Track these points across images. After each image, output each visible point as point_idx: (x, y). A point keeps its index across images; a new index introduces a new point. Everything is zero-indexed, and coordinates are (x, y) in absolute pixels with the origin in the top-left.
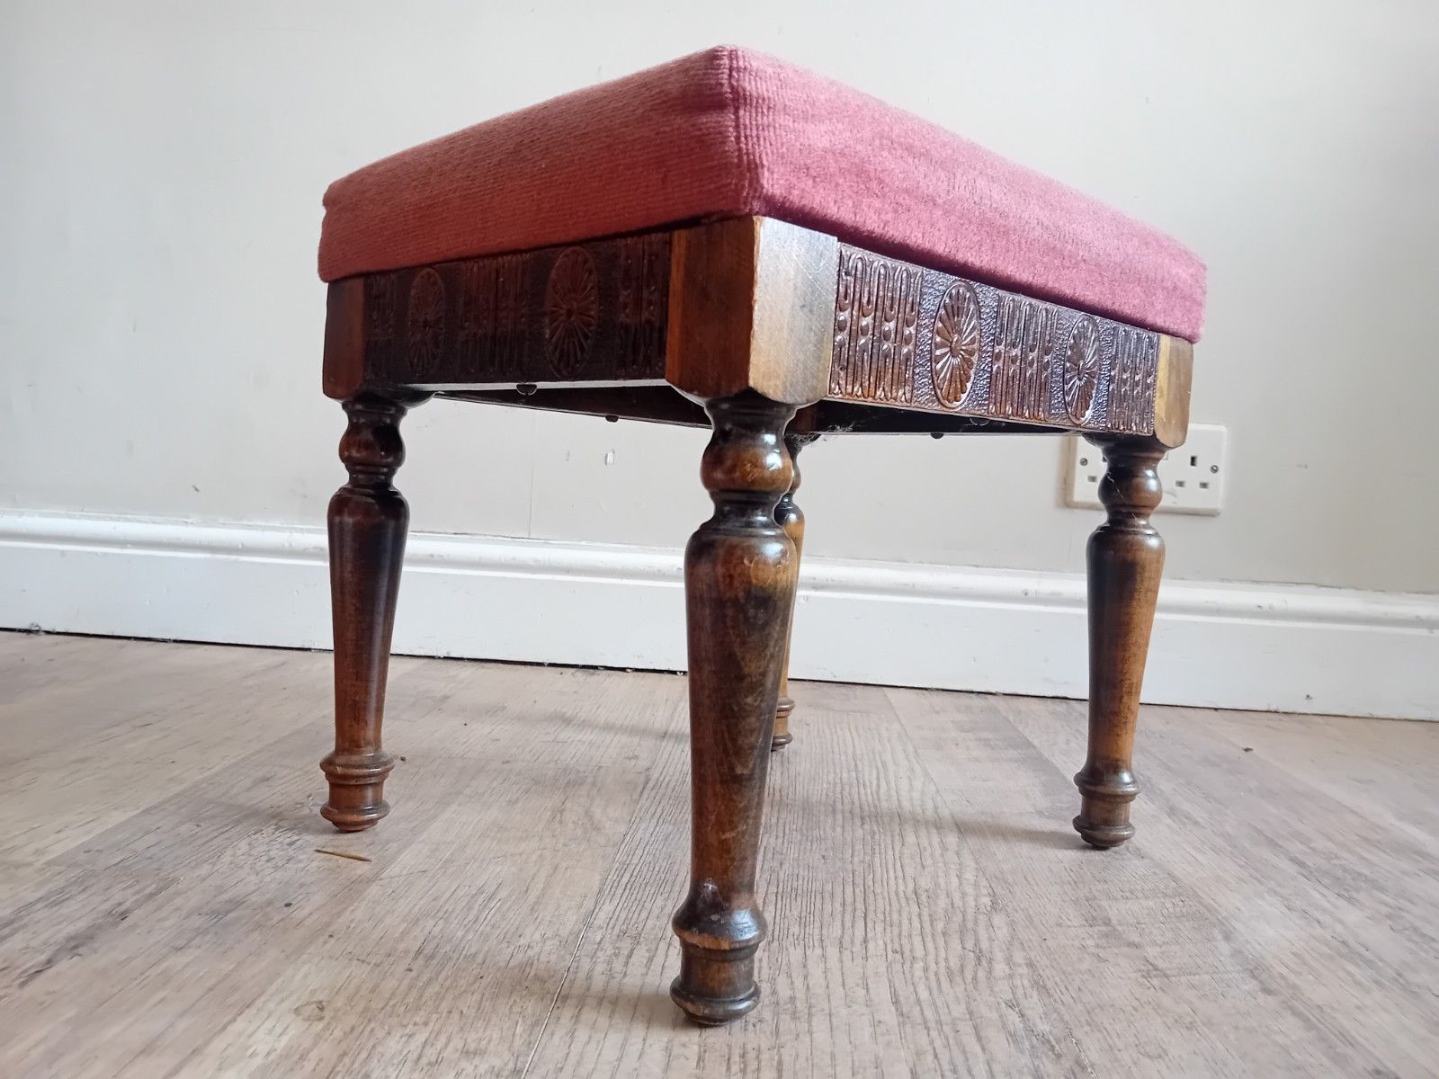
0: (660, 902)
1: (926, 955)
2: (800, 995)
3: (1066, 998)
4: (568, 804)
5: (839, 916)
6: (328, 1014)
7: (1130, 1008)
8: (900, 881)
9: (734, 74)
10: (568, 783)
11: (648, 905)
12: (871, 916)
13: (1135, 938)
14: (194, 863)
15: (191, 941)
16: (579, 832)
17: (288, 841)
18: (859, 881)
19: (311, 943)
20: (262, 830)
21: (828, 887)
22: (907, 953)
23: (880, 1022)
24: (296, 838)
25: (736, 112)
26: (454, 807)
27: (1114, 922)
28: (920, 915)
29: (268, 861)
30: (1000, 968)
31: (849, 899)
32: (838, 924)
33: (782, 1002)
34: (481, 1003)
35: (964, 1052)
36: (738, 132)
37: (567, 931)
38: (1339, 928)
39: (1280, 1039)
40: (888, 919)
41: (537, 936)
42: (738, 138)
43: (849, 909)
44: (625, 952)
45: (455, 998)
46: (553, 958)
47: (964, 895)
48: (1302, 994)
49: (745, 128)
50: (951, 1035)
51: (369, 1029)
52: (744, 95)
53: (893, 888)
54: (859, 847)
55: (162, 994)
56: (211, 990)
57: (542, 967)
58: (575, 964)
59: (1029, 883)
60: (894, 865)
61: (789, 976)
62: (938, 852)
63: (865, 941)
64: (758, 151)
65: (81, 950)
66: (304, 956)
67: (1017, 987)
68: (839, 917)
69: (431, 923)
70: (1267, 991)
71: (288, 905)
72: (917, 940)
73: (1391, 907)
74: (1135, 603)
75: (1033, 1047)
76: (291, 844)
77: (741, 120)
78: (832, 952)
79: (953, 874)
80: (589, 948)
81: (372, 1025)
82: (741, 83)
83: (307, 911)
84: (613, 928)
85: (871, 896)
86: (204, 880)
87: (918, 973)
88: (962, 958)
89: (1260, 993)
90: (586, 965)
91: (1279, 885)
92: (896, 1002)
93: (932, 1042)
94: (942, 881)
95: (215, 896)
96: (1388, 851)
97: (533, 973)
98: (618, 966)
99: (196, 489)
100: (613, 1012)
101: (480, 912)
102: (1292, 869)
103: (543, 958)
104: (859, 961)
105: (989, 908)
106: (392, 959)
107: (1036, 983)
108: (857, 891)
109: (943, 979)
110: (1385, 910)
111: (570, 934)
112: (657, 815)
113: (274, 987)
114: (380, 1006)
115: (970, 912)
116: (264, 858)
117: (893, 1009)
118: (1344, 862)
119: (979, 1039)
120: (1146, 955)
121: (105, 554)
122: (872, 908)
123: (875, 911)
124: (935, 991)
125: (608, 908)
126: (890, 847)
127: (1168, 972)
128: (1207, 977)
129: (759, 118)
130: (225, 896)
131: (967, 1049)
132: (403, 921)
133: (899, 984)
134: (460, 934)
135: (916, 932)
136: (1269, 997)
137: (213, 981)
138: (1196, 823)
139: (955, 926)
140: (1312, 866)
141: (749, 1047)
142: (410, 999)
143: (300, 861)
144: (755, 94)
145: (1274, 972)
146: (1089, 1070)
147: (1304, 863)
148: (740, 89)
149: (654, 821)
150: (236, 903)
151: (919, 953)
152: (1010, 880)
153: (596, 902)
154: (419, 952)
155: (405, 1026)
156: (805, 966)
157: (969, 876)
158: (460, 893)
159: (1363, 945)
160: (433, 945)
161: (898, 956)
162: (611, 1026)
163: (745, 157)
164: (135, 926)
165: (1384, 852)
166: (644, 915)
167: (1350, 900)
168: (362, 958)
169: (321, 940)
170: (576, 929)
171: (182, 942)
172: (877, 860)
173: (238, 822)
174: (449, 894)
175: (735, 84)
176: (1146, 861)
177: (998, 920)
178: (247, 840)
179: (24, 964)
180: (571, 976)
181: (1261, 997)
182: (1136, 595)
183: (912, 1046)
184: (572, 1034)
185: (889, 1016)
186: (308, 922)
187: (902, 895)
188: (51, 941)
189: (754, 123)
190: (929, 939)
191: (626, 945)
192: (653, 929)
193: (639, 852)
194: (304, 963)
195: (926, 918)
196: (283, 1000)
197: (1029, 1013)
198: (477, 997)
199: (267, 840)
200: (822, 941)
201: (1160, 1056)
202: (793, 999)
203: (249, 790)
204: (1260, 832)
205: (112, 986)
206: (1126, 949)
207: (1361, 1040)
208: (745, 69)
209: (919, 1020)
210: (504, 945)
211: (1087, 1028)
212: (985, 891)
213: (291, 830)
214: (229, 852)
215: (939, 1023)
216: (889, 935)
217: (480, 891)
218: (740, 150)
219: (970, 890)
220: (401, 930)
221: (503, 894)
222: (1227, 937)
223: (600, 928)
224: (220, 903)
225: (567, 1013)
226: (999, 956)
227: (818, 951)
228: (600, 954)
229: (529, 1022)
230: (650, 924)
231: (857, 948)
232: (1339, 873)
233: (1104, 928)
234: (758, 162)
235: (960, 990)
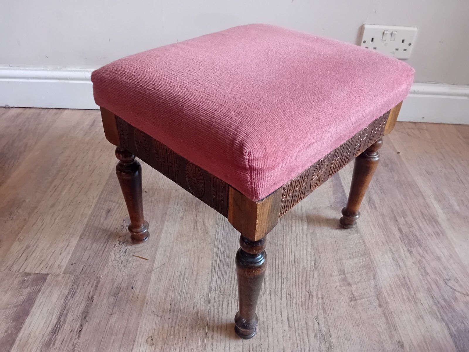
0: (228, 275)
1: (296, 296)
2: (265, 320)
3: (330, 314)
4: (198, 218)
5: (274, 276)
6: (154, 342)
7: (345, 317)
8: (291, 254)
9: (250, 161)
10: (196, 203)
11: (225, 276)
12: (283, 276)
13: (350, 280)
14: (102, 267)
15: (113, 310)
16: (203, 234)
17: (124, 250)
18: (280, 256)
19: (143, 307)
20: (116, 244)
21: (271, 261)
22: (292, 295)
23: (284, 330)
24: (126, 248)
25: (251, 173)
26: (166, 223)
27: (346, 272)
28: (295, 274)
29: (121, 263)
30: (315, 299)
31: (277, 267)
32: (274, 281)
33: (261, 324)
34: (189, 332)
35: (304, 342)
36: (252, 181)
37: (206, 294)
38: (405, 271)
39: (379, 329)
40: (287, 277)
41: (198, 297)
42: (251, 183)
43: (277, 272)
44: (221, 303)
45: (183, 331)
46: (204, 307)
47: (307, 260)
48: (388, 306)
49: (254, 180)
50: (301, 334)
51: (165, 348)
52: (254, 168)
53: (289, 259)
54: (280, 235)
55: (113, 338)
56: (124, 334)
57: (202, 312)
58: (209, 310)
59: (325, 251)
60: (289, 245)
61: (262, 311)
62: (301, 235)
63: (281, 290)
64: (258, 189)
65: (87, 319)
66: (143, 315)
67: (318, 309)
68: (274, 278)
69: (170, 293)
70: (380, 306)
71: (132, 288)
72: (294, 287)
73: (421, 256)
74: (367, 177)
75: (320, 338)
76: (125, 252)
77: (252, 176)
78: (273, 295)
79: (305, 248)
80: (212, 301)
81: (166, 346)
82: (252, 164)
83: (138, 291)
84: (217, 291)
85: (283, 264)
86: (107, 276)
87: (294, 305)
88: (305, 296)
89: (378, 307)
90: (212, 311)
91: (393, 246)
92: (288, 321)
93: (296, 339)
94: (302, 253)
95: (113, 285)
96: (427, 221)
97: (200, 316)
98: (220, 310)
99: (47, 57)
100: (221, 333)
101: (182, 286)
102: (397, 234)
103: (201, 309)
104: (280, 300)
105: (313, 267)
106: (164, 313)
107: (323, 307)
108: (279, 261)
109: (300, 307)
110: (419, 257)
111: (207, 295)
112: (223, 221)
113: (139, 330)
114: (166, 337)
115: (309, 269)
116: (120, 262)
117: (288, 324)
118: (413, 229)
119: (308, 336)
120: (352, 289)
121: (23, 82)
122: (283, 272)
123: (284, 273)
124: (298, 314)
125: (215, 279)
126: (288, 235)
127: (357, 298)
128: (366, 299)
129: (258, 175)
130: (115, 285)
131: (305, 341)
132: (163, 293)
133: (289, 312)
134: (179, 298)
135: (294, 284)
136: (380, 309)
137: (123, 329)
138: (375, 208)
139: (304, 279)
140: (404, 233)
141: (254, 346)
142: (172, 333)
143: (130, 263)
144: (257, 168)
145: (383, 296)
146: (332, 347)
147: (402, 231)
148: (252, 167)
149: (223, 226)
150: (119, 288)
151: (295, 296)
152: (320, 251)
153: (211, 277)
154: (170, 309)
155: (173, 345)
156: (266, 305)
157: (309, 250)
158: (176, 276)
159: (409, 279)
160: (173, 306)
161: (289, 296)
162: (221, 339)
163: (254, 190)
164: (96, 305)
165: (426, 222)
166: (224, 282)
167: (410, 252)
168: (157, 314)
169: (145, 306)
170: (208, 293)
171: (110, 312)
172: (284, 242)
173: (108, 240)
174: (173, 276)
175: (250, 165)
176: (359, 234)
177: (316, 275)
178: (113, 252)
179: (75, 328)
180: (209, 317)
181: (378, 308)
182: (368, 175)
183: (292, 341)
184: (212, 343)
185: (287, 328)
186: (140, 296)
187: (291, 261)
188: (78, 315)
189: (257, 177)
190: (297, 287)
191: (221, 299)
192: (227, 289)
193: (220, 245)
194: (143, 318)
195: (297, 275)
196: (142, 337)
197: (320, 322)
198: (188, 330)
199: (118, 250)
200: (270, 291)
201: (350, 340)
202: (263, 321)
203: (106, 218)
204: (393, 211)
205: (100, 336)
206: (347, 287)
207: (398, 327)
208: (254, 159)
209: (294, 329)
210: (191, 302)
211: (334, 328)
212: (313, 258)
213: (123, 243)
214: (110, 260)
215: (298, 329)
216: (287, 286)
217: (181, 275)
218: (252, 187)
219: (309, 258)
220: (164, 298)
221: (187, 275)
222: (374, 278)
223: (214, 290)
224: (115, 289)
225: (210, 335)
226: (315, 295)
227: (269, 296)
228: (215, 304)
229: (202, 340)
230: (227, 285)
231: (279, 294)
232: (411, 237)
233: (343, 276)
234: (258, 193)
235: (304, 312)
